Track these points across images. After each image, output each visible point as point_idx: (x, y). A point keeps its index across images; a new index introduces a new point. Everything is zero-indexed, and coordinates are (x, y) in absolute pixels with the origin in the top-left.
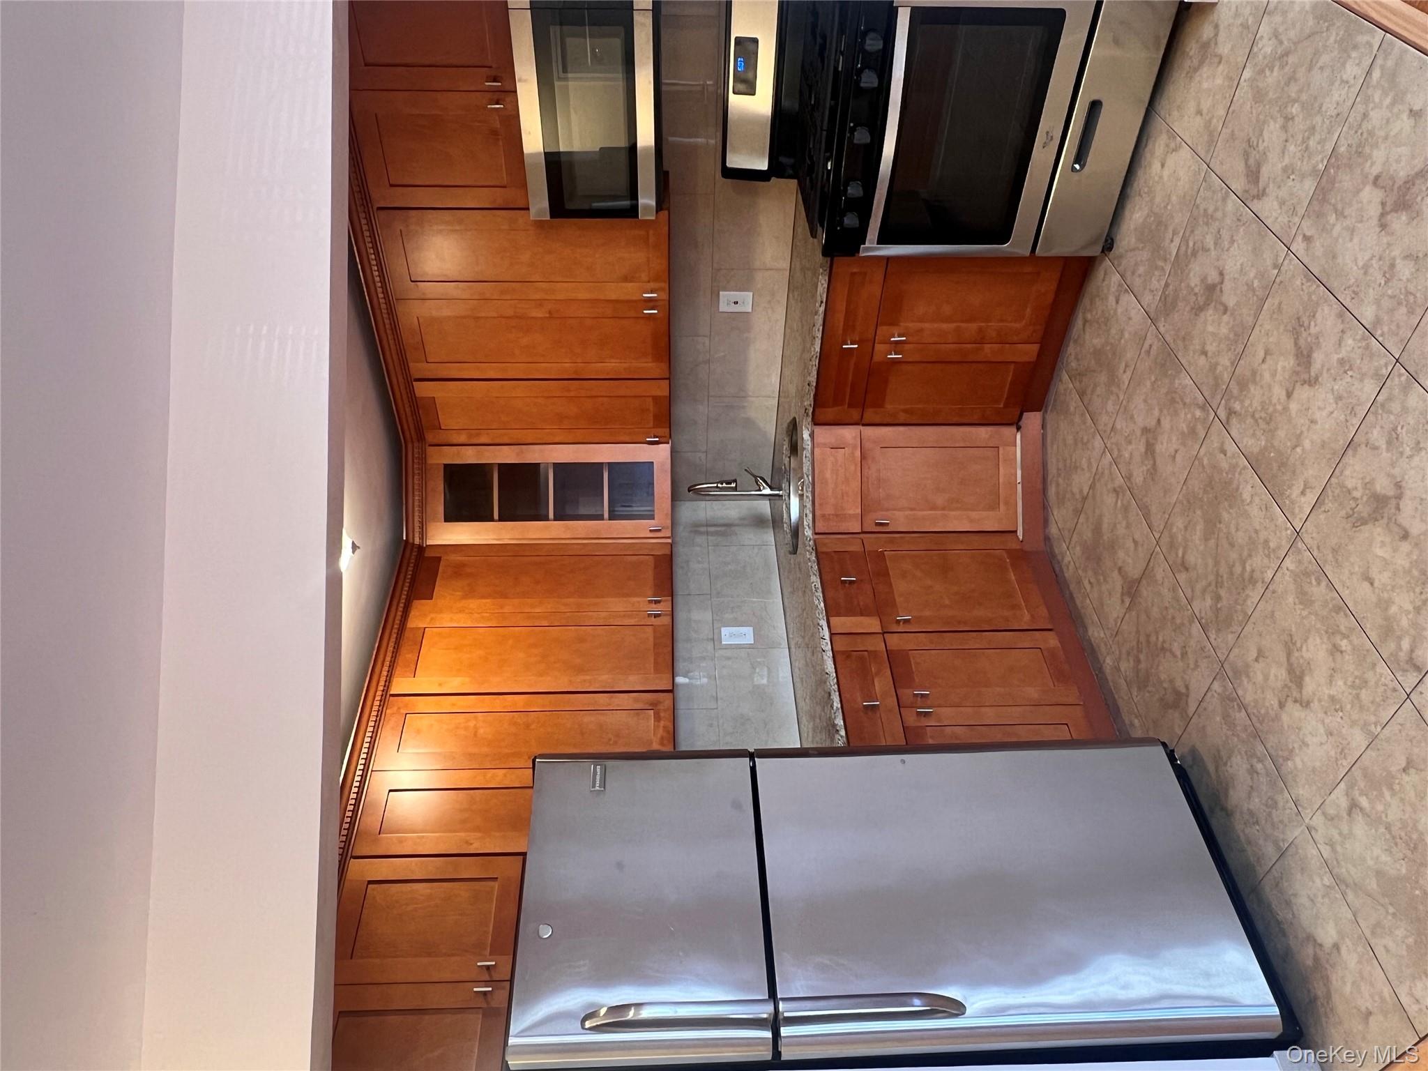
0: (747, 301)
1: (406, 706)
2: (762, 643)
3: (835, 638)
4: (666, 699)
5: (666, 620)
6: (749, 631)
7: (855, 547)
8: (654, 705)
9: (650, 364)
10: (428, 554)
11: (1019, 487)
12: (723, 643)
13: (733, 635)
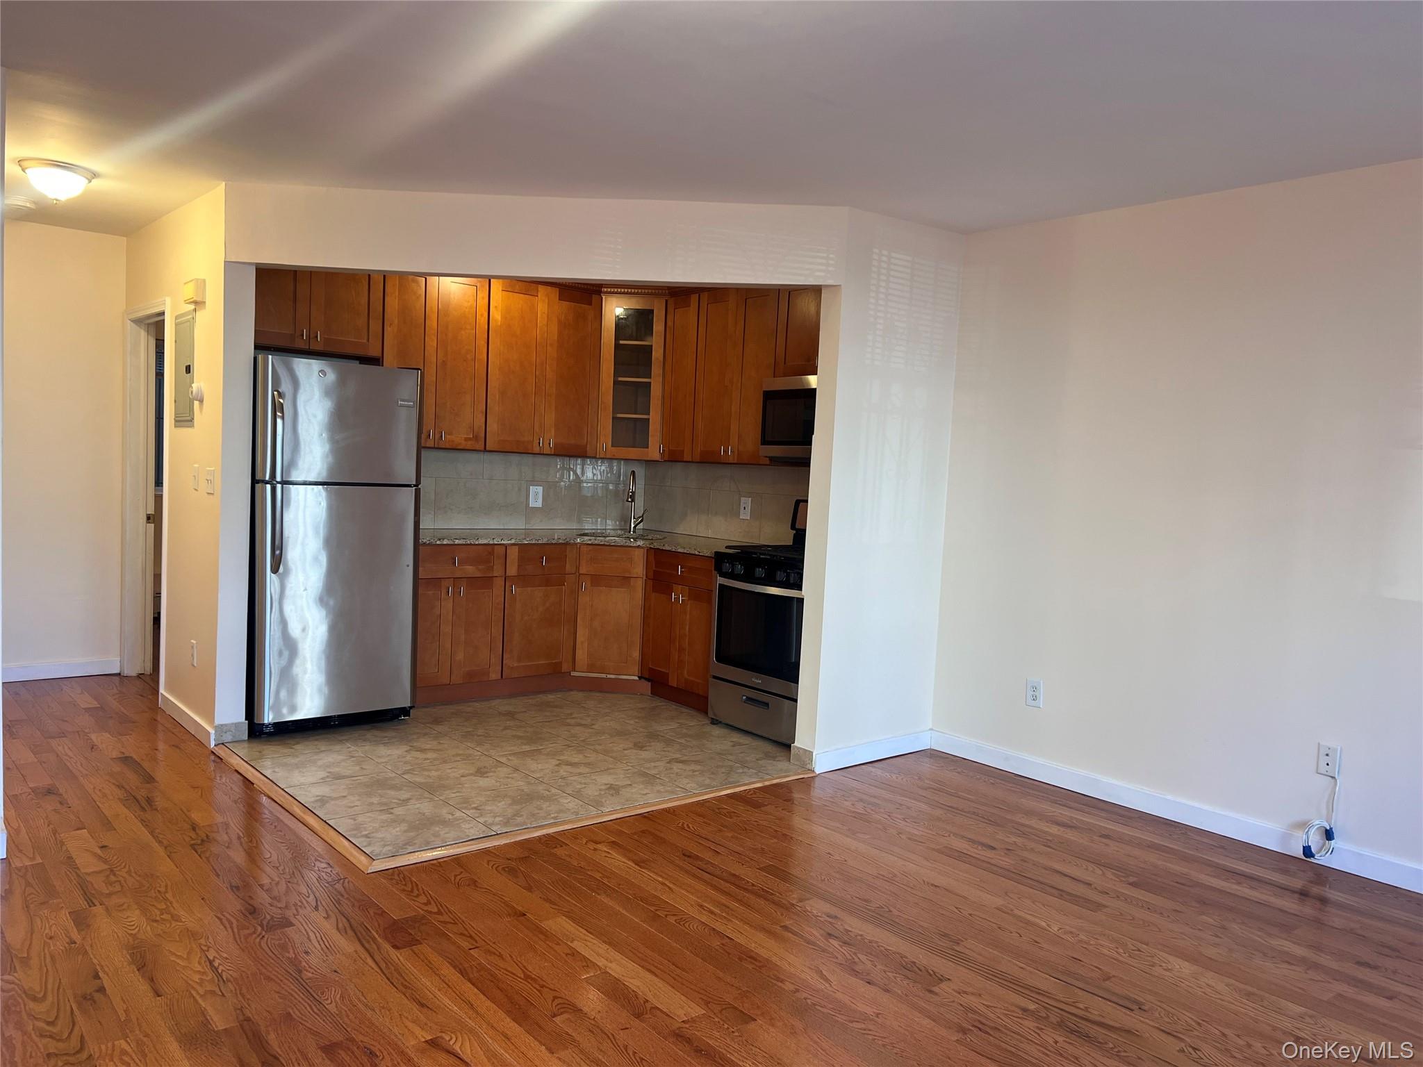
0: (745, 515)
1: (482, 286)
2: (531, 512)
3: (504, 548)
4: (480, 446)
5: (537, 450)
6: (539, 504)
7: (569, 568)
8: (476, 438)
9: (699, 450)
10: (595, 297)
11: (604, 676)
12: (531, 487)
13: (537, 494)
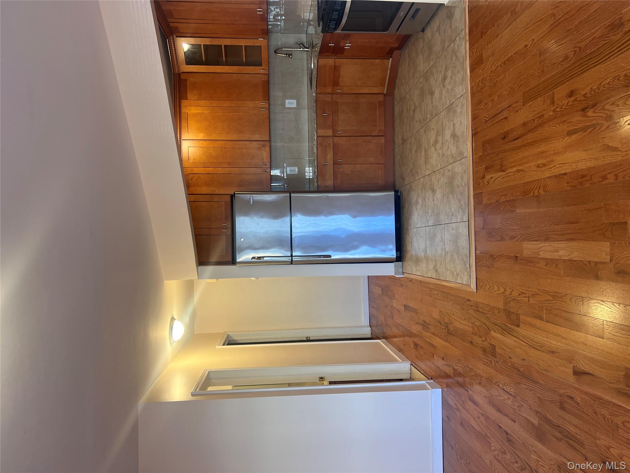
2: (299, 106)
3: (319, 138)
4: (268, 143)
5: (267, 111)
6: (295, 101)
7: (329, 99)
8: (264, 146)
10: (182, 75)
11: (388, 76)
12: (286, 106)
13: (289, 103)
